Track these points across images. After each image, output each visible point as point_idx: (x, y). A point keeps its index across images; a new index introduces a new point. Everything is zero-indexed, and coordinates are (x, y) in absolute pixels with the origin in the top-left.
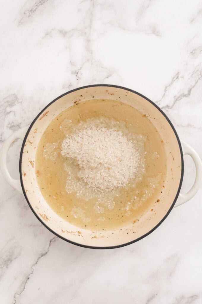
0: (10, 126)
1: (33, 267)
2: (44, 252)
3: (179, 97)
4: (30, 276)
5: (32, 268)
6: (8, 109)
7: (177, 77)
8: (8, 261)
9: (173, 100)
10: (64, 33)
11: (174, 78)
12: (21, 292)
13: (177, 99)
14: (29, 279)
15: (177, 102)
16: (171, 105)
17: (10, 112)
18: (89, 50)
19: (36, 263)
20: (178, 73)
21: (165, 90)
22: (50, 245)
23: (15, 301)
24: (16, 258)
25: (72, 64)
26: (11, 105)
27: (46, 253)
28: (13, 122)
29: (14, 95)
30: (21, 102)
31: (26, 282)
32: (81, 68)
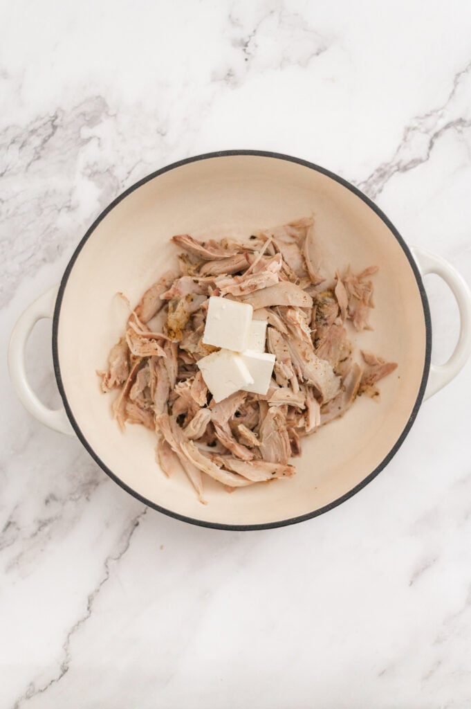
0: (89, 171)
4: (140, 520)
6: (86, 132)
12: (121, 554)
17: (89, 139)
21: (456, 83)
23: (108, 573)
25: (233, 21)
26: (92, 121)
28: (95, 163)
29: (97, 97)
30: (115, 115)
31: (131, 533)
32: (255, 31)
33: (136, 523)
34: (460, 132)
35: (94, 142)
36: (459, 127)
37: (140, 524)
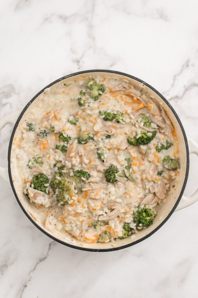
2: (43, 257)
3: (189, 87)
4: (27, 284)
5: (29, 274)
6: (4, 101)
7: (187, 66)
8: (4, 267)
9: (182, 90)
10: (64, 18)
11: (183, 66)
13: (187, 89)
15: (188, 92)
16: (180, 95)
17: (6, 104)
18: (91, 36)
19: (34, 269)
20: (188, 61)
21: (174, 80)
22: (50, 248)
24: (12, 264)
25: (73, 51)
26: (7, 96)
29: (10, 85)
30: (18, 93)
31: (23, 291)
32: (83, 56)
33: (25, 285)
34: (176, 102)
35: (8, 106)
36: (176, 100)
37: (27, 286)
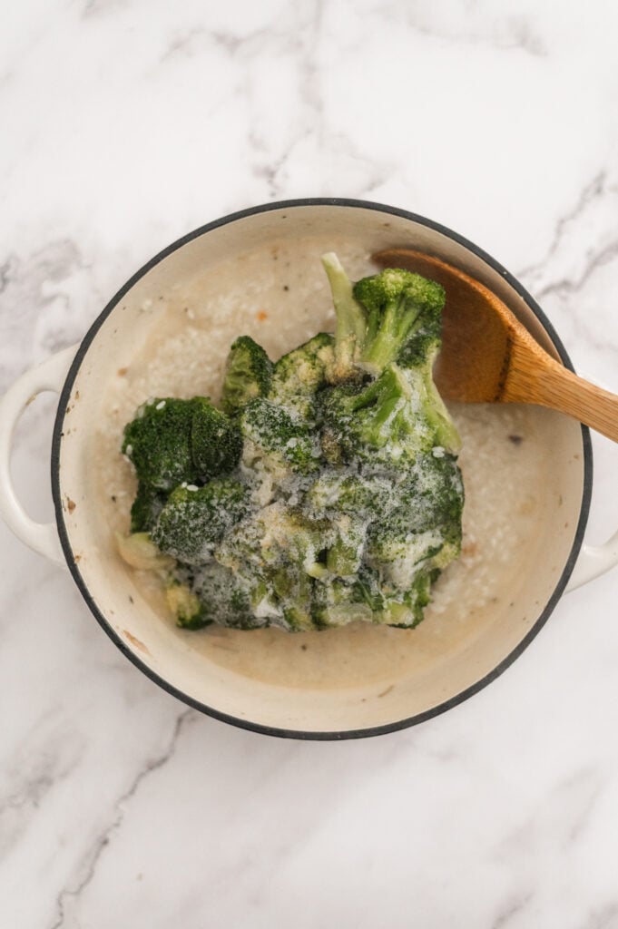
0: (51, 342)
1: (122, 806)
2: (157, 756)
3: (602, 254)
4: (111, 836)
5: (116, 807)
6: (48, 288)
7: (599, 191)
8: (39, 785)
9: (582, 263)
10: (230, 43)
11: (586, 191)
12: (82, 886)
13: (596, 262)
14: (105, 842)
15: (599, 269)
16: (576, 278)
17: (51, 299)
18: (311, 98)
19: (132, 792)
20: (601, 177)
21: (559, 232)
22: (178, 732)
23: (62, 915)
24: (64, 775)
25: (256, 142)
26: (58, 273)
27: (164, 761)
28: (61, 331)
29: (66, 241)
30: (89, 267)
31: (97, 855)
32: (285, 157)
33: (104, 840)
34: (564, 299)
35: (59, 304)
36: (563, 292)
37: (110, 841)
